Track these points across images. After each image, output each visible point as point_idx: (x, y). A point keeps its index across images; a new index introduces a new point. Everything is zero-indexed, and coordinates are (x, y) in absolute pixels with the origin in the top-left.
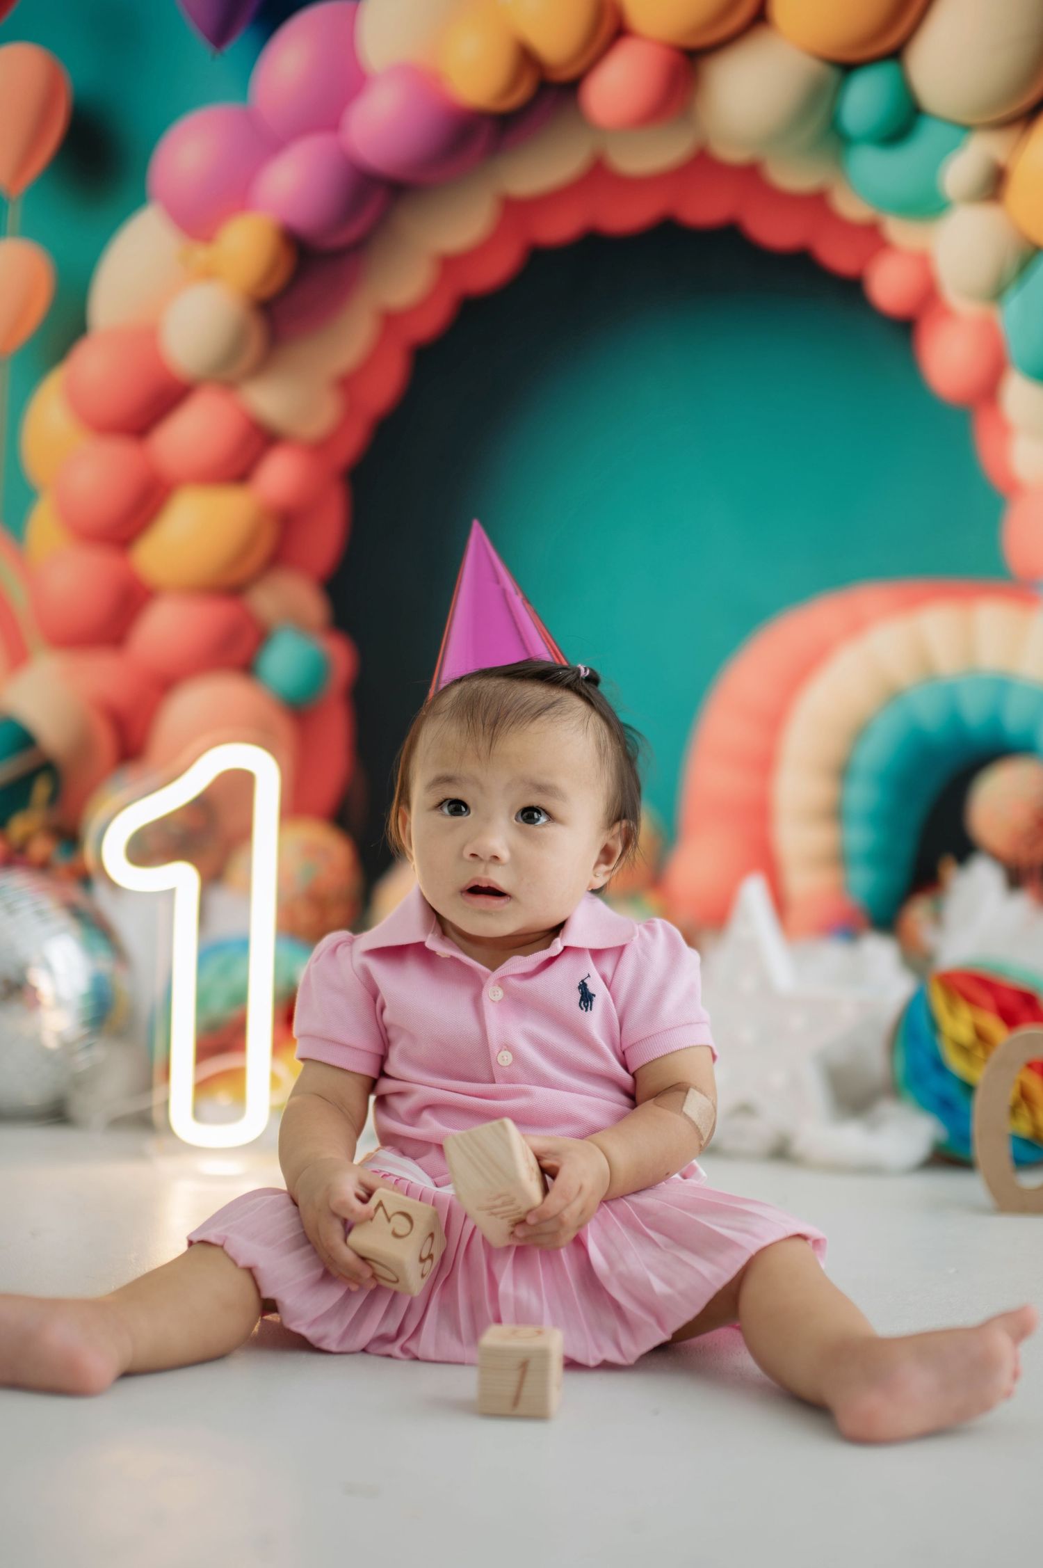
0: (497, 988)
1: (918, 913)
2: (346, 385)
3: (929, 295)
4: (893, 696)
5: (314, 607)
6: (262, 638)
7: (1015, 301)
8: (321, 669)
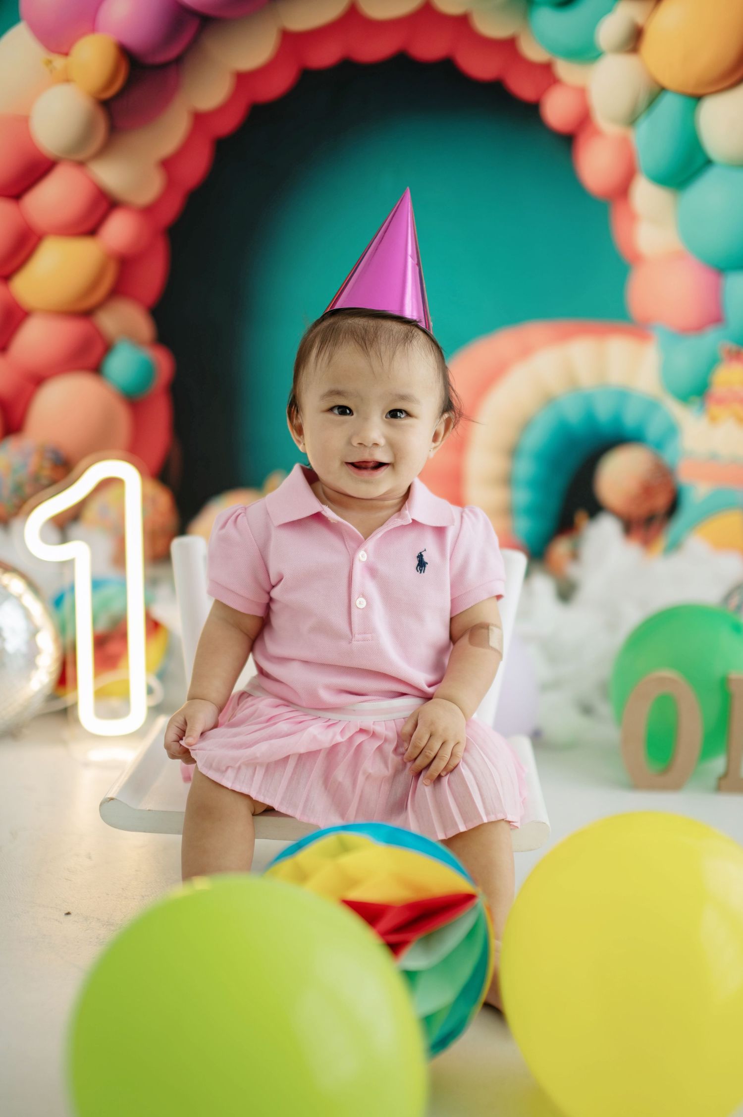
1: (561, 548)
2: (167, 165)
3: (584, 120)
4: (549, 401)
5: (144, 327)
6: (108, 348)
7: (644, 126)
8: (151, 371)
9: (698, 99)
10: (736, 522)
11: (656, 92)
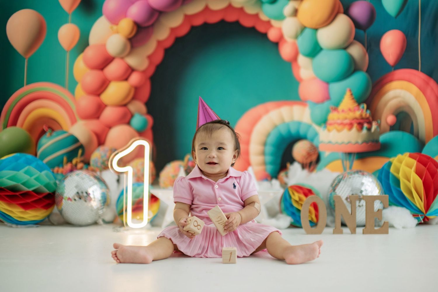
0: (217, 185)
1: (282, 174)
2: (150, 57)
3: (281, 37)
4: (276, 126)
5: (144, 109)
6: (132, 116)
7: (300, 39)
8: (146, 123)
9: (316, 29)
10: (339, 163)
11: (303, 28)
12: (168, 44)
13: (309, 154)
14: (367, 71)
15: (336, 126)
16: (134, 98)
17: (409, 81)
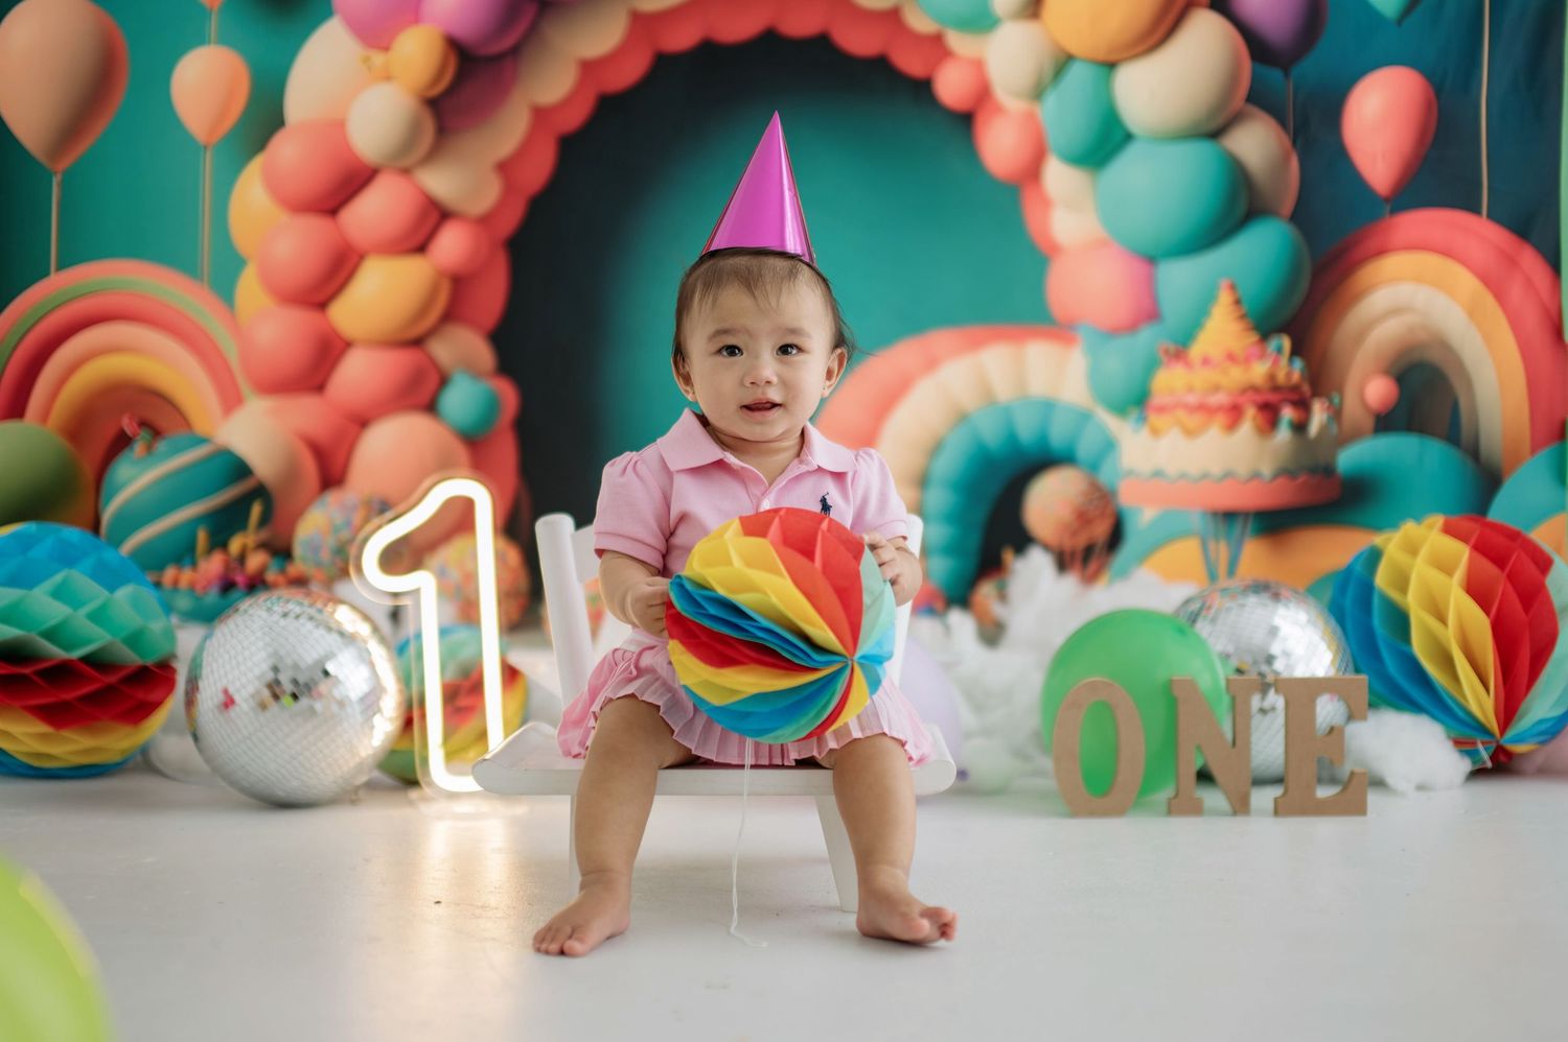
1: (986, 591)
2: (504, 168)
3: (983, 94)
4: (962, 418)
5: (484, 355)
6: (443, 381)
7: (1051, 100)
8: (494, 405)
9: (1111, 65)
10: (1190, 549)
11: (1063, 61)
12: (574, 119)
13: (1083, 518)
14: (1297, 218)
15: (1181, 414)
16: (450, 316)
17: (1447, 253)
